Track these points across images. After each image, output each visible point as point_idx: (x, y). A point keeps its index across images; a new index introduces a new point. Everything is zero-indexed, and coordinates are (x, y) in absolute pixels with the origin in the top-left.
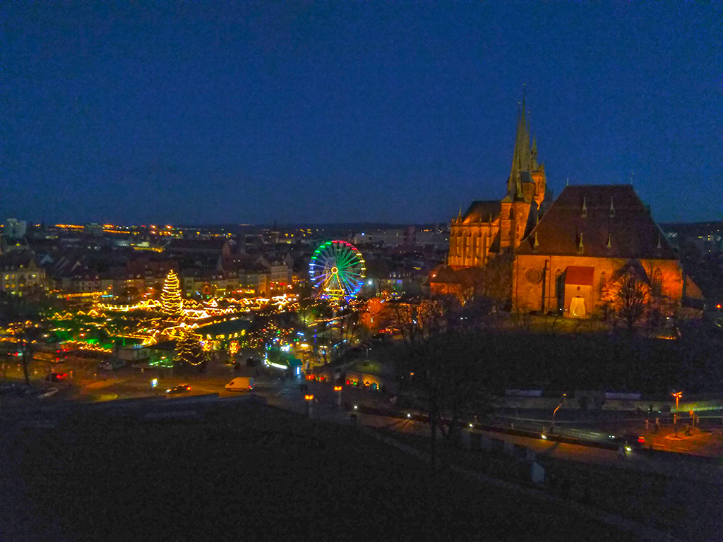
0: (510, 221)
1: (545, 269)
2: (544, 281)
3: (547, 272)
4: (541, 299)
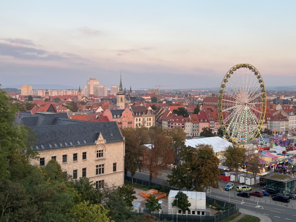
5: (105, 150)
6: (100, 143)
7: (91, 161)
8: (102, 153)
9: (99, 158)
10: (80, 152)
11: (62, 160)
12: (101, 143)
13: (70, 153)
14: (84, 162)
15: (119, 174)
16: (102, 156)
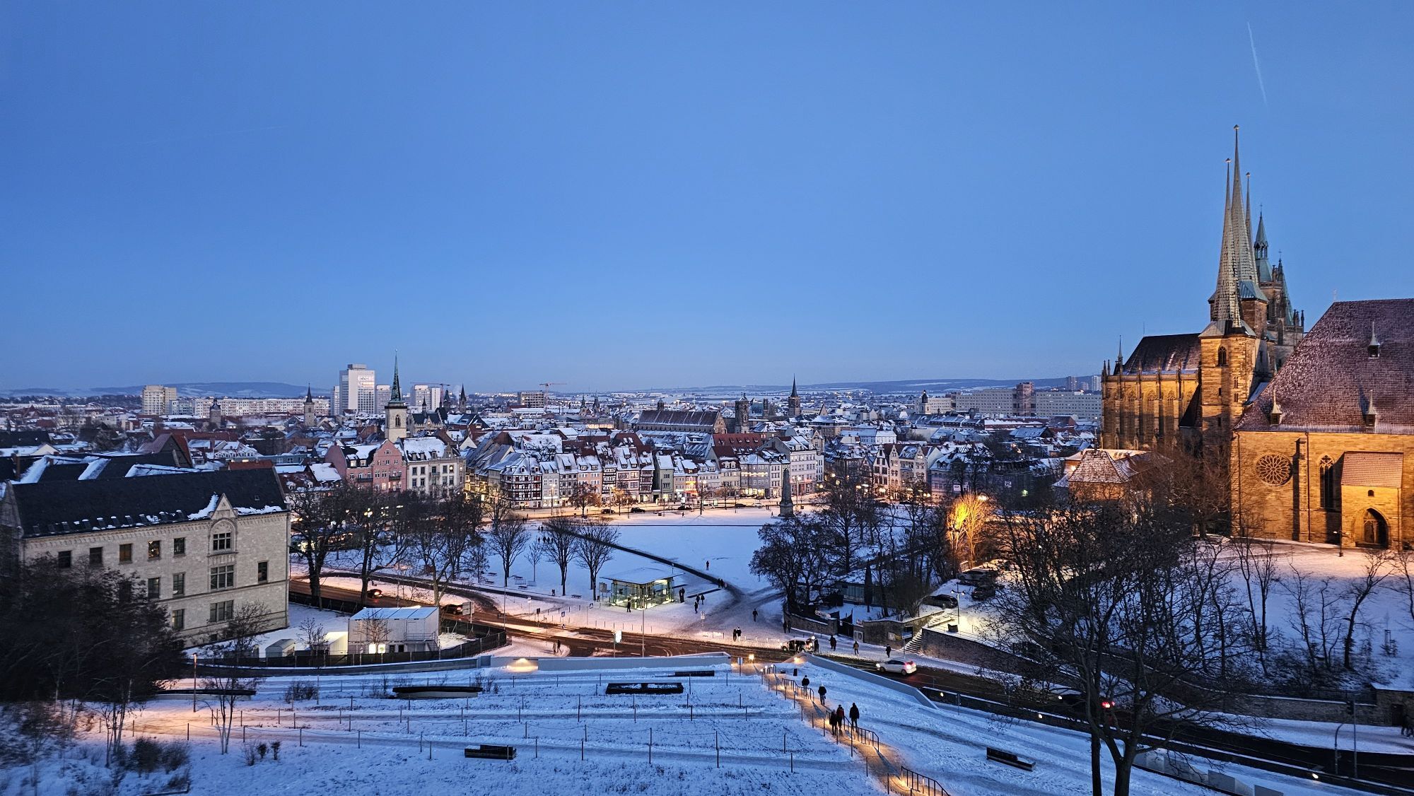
0: (1219, 370)
1: (1298, 456)
2: (1296, 481)
3: (1302, 463)
4: (1291, 513)
5: (237, 533)
6: (220, 516)
7: (198, 558)
8: (229, 541)
9: (219, 551)
10: (167, 536)
11: (118, 557)
12: (226, 516)
13: (140, 538)
14: (180, 560)
15: (275, 588)
16: (228, 546)
